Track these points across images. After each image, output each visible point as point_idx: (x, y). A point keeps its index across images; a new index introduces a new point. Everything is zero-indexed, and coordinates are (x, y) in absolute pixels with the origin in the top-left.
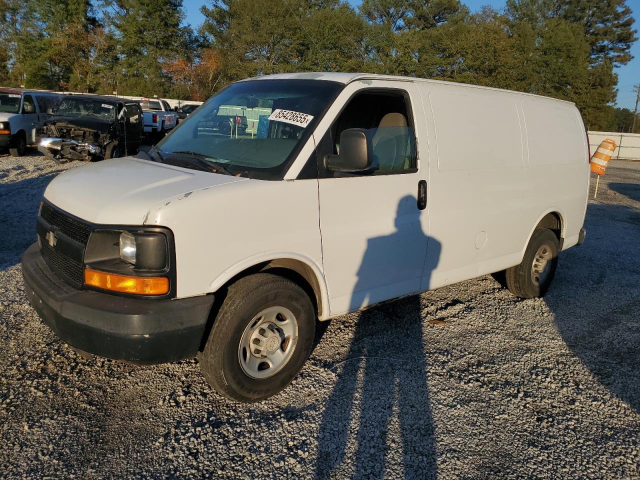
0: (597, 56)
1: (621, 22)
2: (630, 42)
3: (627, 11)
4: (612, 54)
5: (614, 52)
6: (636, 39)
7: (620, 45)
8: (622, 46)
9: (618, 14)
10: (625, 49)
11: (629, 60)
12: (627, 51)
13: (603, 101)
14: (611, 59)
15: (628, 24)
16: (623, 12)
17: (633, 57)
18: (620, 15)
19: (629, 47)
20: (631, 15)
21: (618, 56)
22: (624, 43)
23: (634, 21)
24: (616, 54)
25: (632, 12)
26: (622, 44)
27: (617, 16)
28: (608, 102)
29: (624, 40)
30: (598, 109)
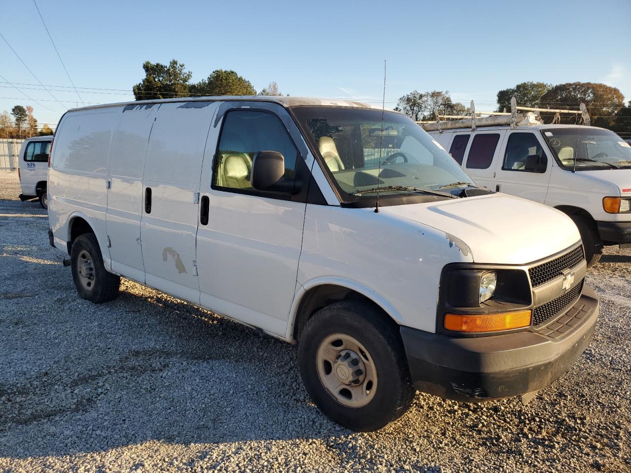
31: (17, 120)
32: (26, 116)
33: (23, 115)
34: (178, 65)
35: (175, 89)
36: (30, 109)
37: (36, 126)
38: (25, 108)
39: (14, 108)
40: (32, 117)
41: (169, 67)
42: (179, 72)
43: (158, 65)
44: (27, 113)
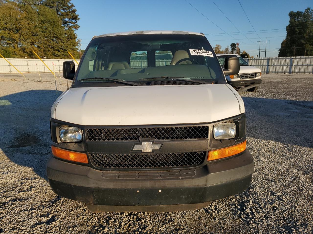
0: (64, 25)
1: (71, 10)
2: (77, 20)
3: (72, 6)
4: (70, 25)
5: (71, 24)
6: (79, 19)
7: (73, 21)
8: (74, 21)
9: (69, 7)
10: (75, 23)
11: (79, 28)
12: (76, 24)
13: (74, 46)
14: (70, 27)
15: (74, 11)
16: (71, 6)
17: (80, 27)
18: (70, 7)
19: (77, 22)
20: (75, 8)
21: (74, 26)
22: (75, 20)
23: (76, 10)
24: (72, 25)
25: (74, 6)
26: (74, 20)
27: (69, 8)
28: (76, 46)
29: (75, 19)
30: (73, 49)
31: (232, 50)
32: (236, 47)
33: (235, 47)
34: (311, 10)
35: (307, 24)
36: (238, 44)
37: (240, 52)
38: (236, 44)
39: (231, 44)
40: (238, 48)
41: (305, 12)
42: (311, 14)
43: (298, 12)
44: (236, 46)
